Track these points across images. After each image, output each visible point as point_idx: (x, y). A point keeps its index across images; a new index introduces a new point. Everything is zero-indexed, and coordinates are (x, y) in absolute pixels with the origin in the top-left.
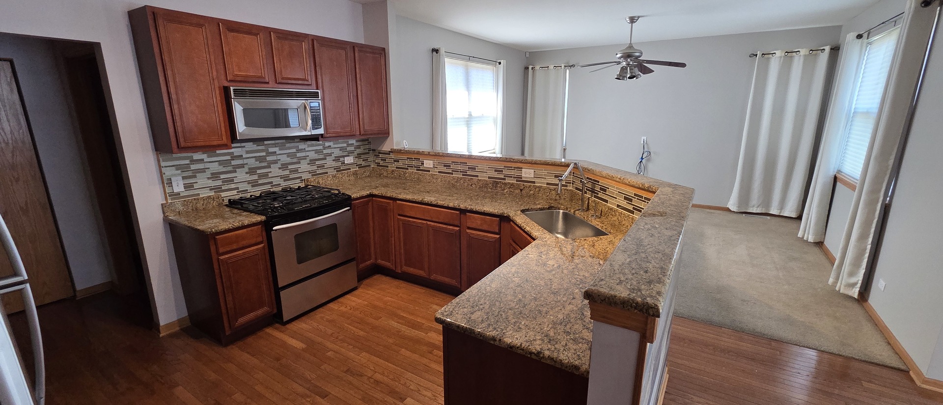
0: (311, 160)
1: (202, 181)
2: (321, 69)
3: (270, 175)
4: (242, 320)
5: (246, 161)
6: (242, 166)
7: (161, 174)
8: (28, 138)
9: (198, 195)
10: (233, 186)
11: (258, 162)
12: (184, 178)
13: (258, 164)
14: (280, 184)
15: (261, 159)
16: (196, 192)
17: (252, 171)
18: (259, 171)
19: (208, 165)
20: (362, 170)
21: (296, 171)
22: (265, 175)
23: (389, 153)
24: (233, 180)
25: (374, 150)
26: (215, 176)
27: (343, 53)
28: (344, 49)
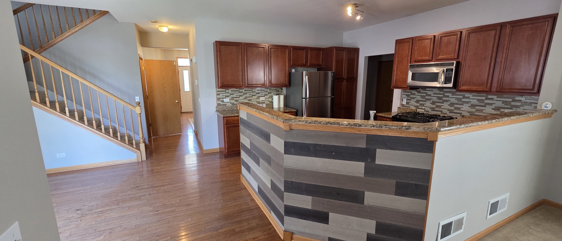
1: (413, 102)
2: (467, 48)
3: (442, 107)
5: (432, 98)
7: (401, 97)
9: (410, 107)
10: (423, 108)
12: (407, 99)
13: (437, 100)
14: (446, 113)
15: (439, 98)
17: (433, 103)
18: (437, 104)
22: (440, 107)
24: (424, 105)
26: (417, 101)
27: (493, 33)
28: (494, 29)
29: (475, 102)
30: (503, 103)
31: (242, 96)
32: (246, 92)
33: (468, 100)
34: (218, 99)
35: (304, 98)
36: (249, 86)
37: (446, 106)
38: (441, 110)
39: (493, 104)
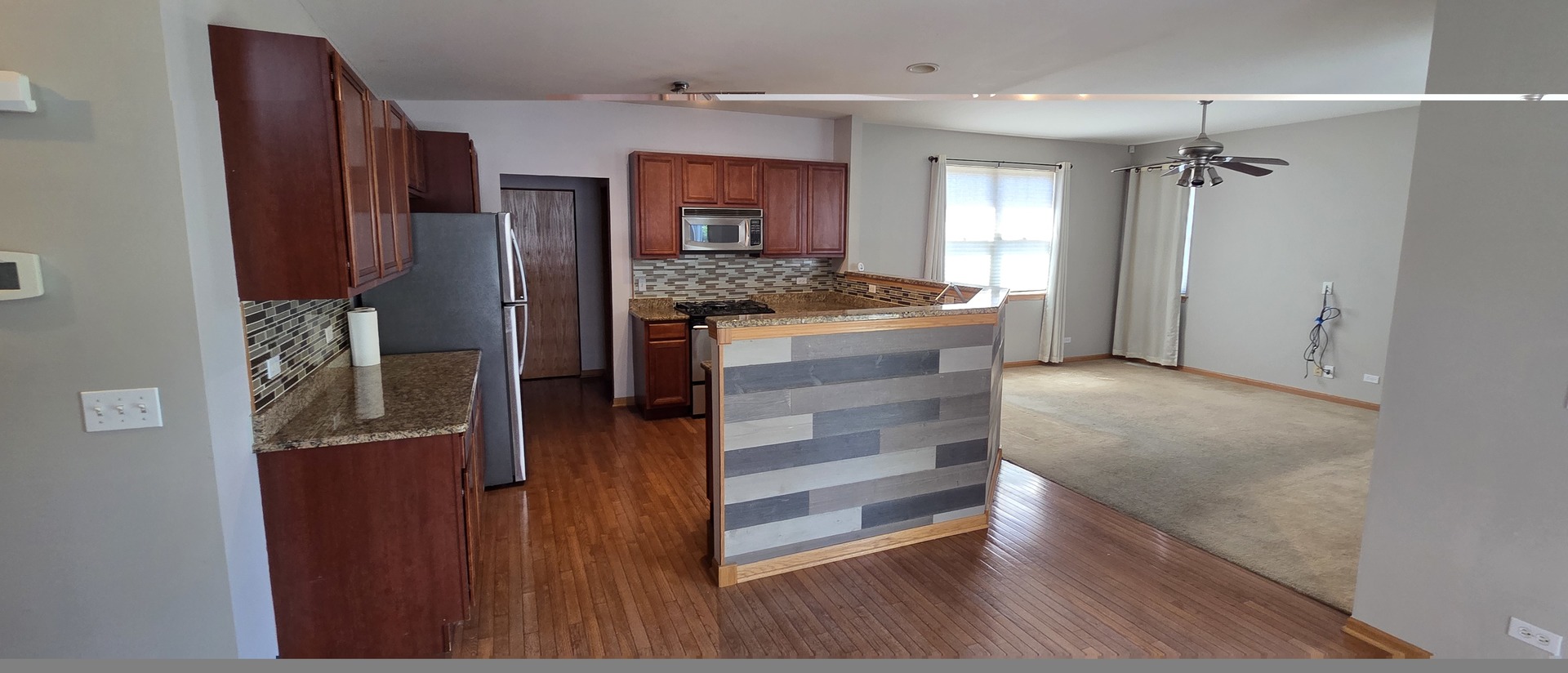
0: (758, 277)
1: (660, 285)
2: (768, 188)
3: (717, 287)
4: (660, 401)
6: (694, 276)
7: (633, 275)
8: (574, 250)
9: (656, 296)
10: (684, 292)
12: (647, 281)
13: (707, 275)
15: (710, 271)
16: (655, 293)
17: (701, 281)
18: (707, 282)
19: (666, 272)
20: (817, 293)
21: (742, 286)
22: (713, 287)
23: (843, 276)
24: (684, 287)
25: (833, 273)
26: (671, 282)
28: (797, 169)
29: (761, 272)
30: (793, 270)
38: (716, 291)
39: (783, 273)
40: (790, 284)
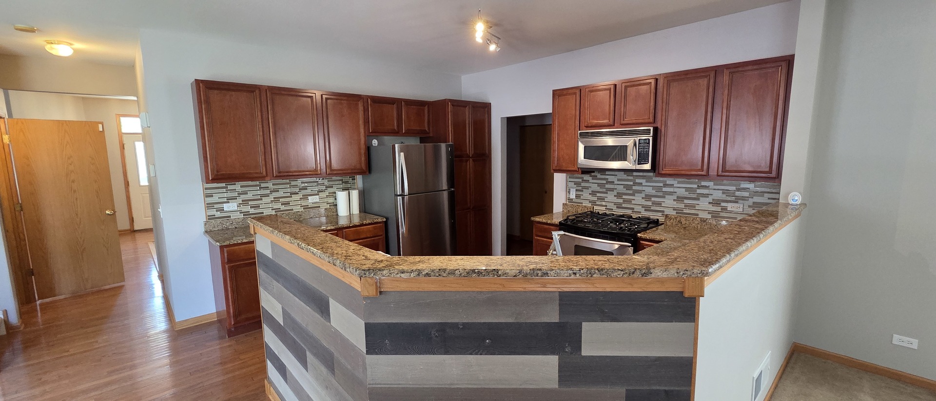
0: (678, 197)
1: (586, 194)
2: (667, 104)
3: (633, 202)
5: (616, 187)
7: (567, 186)
9: (582, 203)
11: (625, 189)
12: (577, 190)
13: (625, 191)
14: (640, 212)
15: (628, 187)
16: (581, 201)
17: (619, 195)
18: (624, 197)
19: (591, 185)
21: (658, 204)
22: (629, 201)
24: (604, 199)
26: (593, 193)
27: (703, 82)
28: (706, 77)
29: (682, 192)
30: (723, 193)
31: (267, 196)
32: (276, 187)
33: (671, 190)
34: (209, 206)
35: (399, 195)
36: (281, 174)
37: (638, 199)
38: (632, 206)
39: (710, 196)
40: (719, 209)
